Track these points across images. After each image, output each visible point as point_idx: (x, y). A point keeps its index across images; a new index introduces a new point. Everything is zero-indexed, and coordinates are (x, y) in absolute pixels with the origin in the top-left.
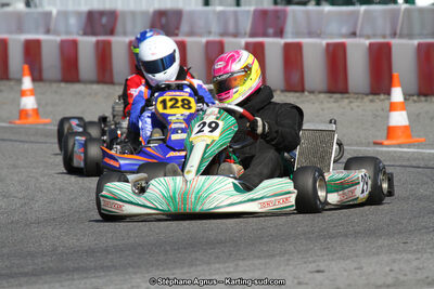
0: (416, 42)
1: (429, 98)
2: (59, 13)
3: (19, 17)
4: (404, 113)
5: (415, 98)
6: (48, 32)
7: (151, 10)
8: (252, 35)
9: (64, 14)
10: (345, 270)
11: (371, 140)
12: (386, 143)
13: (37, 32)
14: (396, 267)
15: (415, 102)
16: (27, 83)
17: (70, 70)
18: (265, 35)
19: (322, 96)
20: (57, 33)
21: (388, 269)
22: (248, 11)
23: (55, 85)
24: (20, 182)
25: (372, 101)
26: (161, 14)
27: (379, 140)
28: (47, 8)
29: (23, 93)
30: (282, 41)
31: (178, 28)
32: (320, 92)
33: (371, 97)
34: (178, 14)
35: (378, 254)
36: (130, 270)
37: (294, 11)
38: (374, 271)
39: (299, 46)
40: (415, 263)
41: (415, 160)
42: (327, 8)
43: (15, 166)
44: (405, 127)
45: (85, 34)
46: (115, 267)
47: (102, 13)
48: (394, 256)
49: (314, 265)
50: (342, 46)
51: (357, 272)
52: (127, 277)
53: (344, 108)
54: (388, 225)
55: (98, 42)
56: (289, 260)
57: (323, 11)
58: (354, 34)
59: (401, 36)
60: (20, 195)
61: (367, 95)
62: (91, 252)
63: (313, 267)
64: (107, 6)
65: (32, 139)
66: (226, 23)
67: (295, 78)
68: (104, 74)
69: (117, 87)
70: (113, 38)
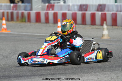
3: (61, 6)
6: (69, 10)
9: (73, 5)
13: (66, 10)
20: (71, 11)
26: (100, 5)
28: (69, 4)
29: (58, 27)
31: (104, 9)
34: (105, 5)
36: (73, 74)
46: (69, 73)
47: (84, 5)
55: (82, 13)
68: (84, 22)
69: (87, 26)
70: (86, 12)
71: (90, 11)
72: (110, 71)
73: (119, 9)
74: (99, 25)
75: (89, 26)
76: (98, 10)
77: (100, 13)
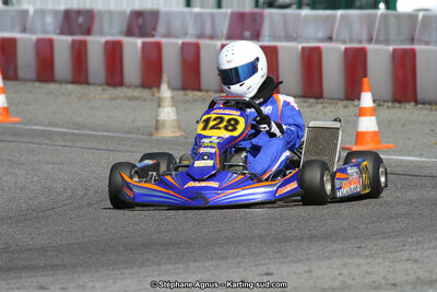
0: (391, 48)
1: (403, 105)
2: (35, 11)
4: (373, 119)
5: (390, 104)
6: (24, 30)
7: (128, 10)
8: (229, 37)
9: (41, 13)
10: (295, 273)
12: (355, 148)
13: (12, 30)
14: (345, 271)
15: (389, 108)
17: (45, 70)
18: (242, 37)
20: (33, 32)
21: (337, 272)
22: (226, 14)
23: (29, 84)
25: (346, 106)
26: (138, 14)
27: (348, 146)
28: (25, 6)
31: (154, 29)
33: (345, 102)
34: (155, 15)
35: (330, 258)
36: (80, 269)
37: (271, 14)
38: (323, 275)
39: (275, 50)
40: (365, 268)
42: (305, 12)
44: (374, 132)
45: (62, 33)
46: (64, 266)
47: (79, 13)
48: (345, 260)
49: (264, 267)
50: (318, 51)
51: (307, 275)
52: (75, 276)
53: (317, 113)
54: (345, 230)
55: (74, 41)
56: (240, 262)
57: (299, 15)
58: (330, 39)
59: (378, 42)
61: (342, 100)
62: (43, 250)
63: (263, 269)
64: (87, 5)
66: (203, 25)
68: (80, 74)
69: (92, 88)
70: (89, 39)
71: (102, 34)
72: (212, 259)
73: (208, 30)
74: (136, 87)
75: (100, 88)
76: (129, 33)
77: (139, 42)
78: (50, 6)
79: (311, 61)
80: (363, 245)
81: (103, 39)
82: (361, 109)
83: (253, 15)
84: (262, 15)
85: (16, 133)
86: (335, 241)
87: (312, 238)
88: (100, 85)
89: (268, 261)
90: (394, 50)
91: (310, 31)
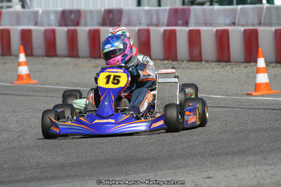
0: (274, 29)
2: (43, 12)
3: (17, 15)
5: (274, 64)
6: (36, 24)
7: (103, 9)
8: (168, 25)
9: (47, 13)
10: (226, 177)
11: (245, 93)
12: (254, 94)
13: (29, 25)
14: (258, 174)
15: (273, 67)
16: (22, 57)
17: (51, 49)
18: (176, 25)
19: (214, 64)
20: (42, 25)
21: (253, 176)
22: (166, 10)
23: (41, 59)
24: (17, 121)
25: (245, 67)
26: (109, 12)
27: (250, 92)
28: (36, 9)
29: (20, 64)
30: (187, 29)
31: (120, 21)
32: (212, 62)
33: (245, 64)
34: (120, 12)
35: (247, 166)
36: (87, 178)
37: (195, 9)
38: (244, 177)
39: (198, 32)
40: (271, 172)
41: (272, 105)
42: (217, 7)
43: (14, 111)
44: (267, 83)
45: (60, 25)
46: (77, 176)
47: (71, 12)
48: (257, 167)
49: (205, 173)
50: (227, 32)
51: (234, 178)
52: (85, 183)
53: (227, 72)
54: (254, 148)
55: (68, 30)
56: (189, 170)
57: (213, 9)
58: (234, 24)
59: (264, 25)
60: (17, 130)
61: (242, 63)
62: (62, 166)
63: (205, 174)
64: (75, 7)
65: (26, 93)
66: (151, 17)
67: (196, 53)
68: (73, 51)
69: (81, 60)
70: (78, 28)
71: (86, 25)
72: (171, 169)
73: (155, 21)
75: (86, 60)
76: (104, 24)
78: (51, 8)
79: (222, 39)
80: (267, 157)
81: (87, 29)
82: (257, 68)
83: (183, 10)
84: (189, 10)
85: (36, 90)
86: (249, 155)
87: (233, 153)
88: (87, 58)
89: (207, 169)
90: (276, 30)
91: (220, 19)
